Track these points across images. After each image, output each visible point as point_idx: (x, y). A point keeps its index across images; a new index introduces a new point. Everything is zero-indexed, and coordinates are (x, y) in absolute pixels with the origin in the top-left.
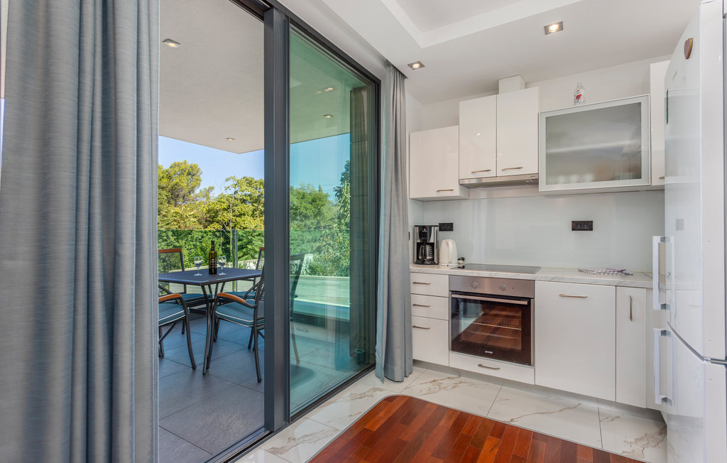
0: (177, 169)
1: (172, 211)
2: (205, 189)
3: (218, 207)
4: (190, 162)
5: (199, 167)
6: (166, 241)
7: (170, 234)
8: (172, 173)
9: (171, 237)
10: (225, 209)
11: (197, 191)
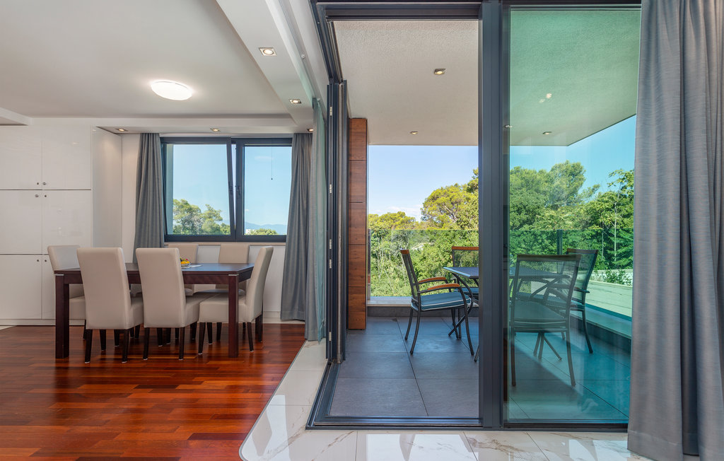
0: (557, 171)
1: (547, 214)
2: (589, 189)
3: (598, 207)
4: (572, 162)
5: (581, 165)
6: (541, 244)
7: (544, 236)
8: (552, 176)
9: (545, 240)
10: (608, 209)
11: (580, 192)
